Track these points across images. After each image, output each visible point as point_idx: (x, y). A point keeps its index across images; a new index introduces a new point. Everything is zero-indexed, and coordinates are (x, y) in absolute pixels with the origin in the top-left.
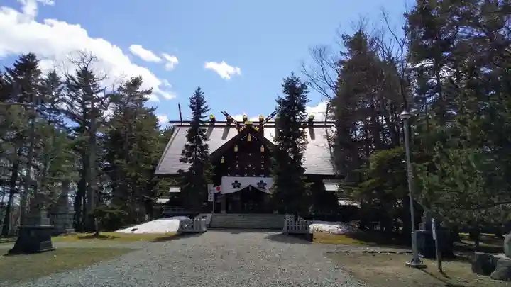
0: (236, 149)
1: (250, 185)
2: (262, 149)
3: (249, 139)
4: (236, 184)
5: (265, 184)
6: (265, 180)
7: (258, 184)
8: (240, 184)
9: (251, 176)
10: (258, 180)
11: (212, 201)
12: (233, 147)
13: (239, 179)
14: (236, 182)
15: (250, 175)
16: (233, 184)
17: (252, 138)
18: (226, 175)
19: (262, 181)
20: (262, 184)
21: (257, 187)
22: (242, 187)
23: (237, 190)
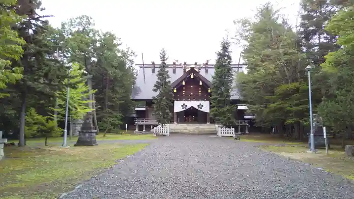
0: (184, 83)
1: (192, 106)
2: (201, 83)
3: (192, 77)
4: (184, 106)
5: (203, 106)
6: (203, 103)
10: (198, 103)
12: (182, 82)
13: (186, 103)
14: (184, 104)
17: (194, 76)
18: (177, 100)
19: (200, 104)
20: (201, 106)
21: (197, 107)
22: (188, 108)
23: (185, 109)
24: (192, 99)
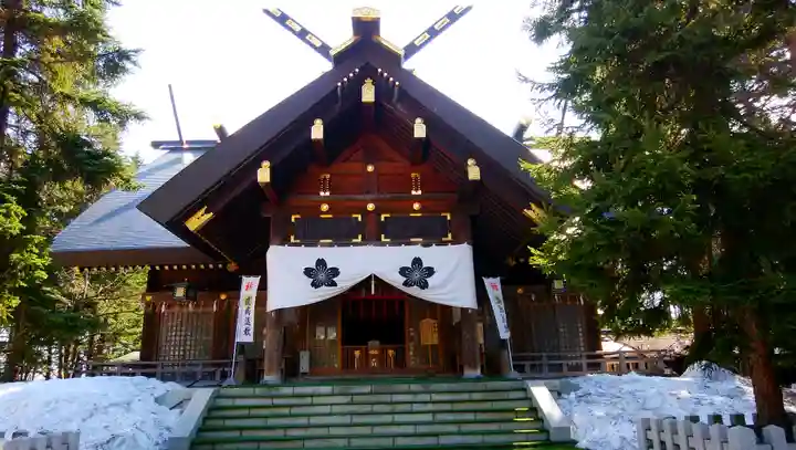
0: (318, 133)
1: (370, 276)
2: (419, 131)
3: (368, 94)
4: (320, 274)
5: (430, 271)
6: (432, 255)
7: (403, 271)
8: (335, 272)
9: (378, 242)
10: (404, 255)
11: (250, 339)
12: (307, 122)
13: (334, 256)
14: (321, 263)
15: (372, 238)
16: (308, 272)
18: (285, 241)
19: (417, 261)
21: (397, 280)
22: (344, 282)
23: (325, 293)
24: (372, 234)
